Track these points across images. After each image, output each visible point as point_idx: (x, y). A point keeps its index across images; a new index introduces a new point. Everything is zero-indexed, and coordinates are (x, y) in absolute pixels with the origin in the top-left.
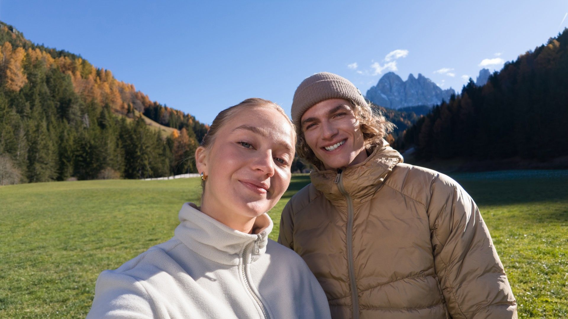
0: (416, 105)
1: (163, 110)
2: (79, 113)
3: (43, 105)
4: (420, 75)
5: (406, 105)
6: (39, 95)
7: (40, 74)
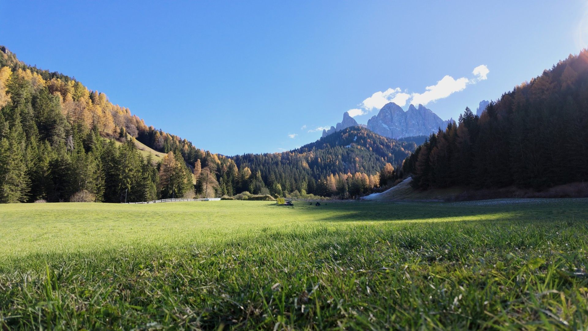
0: (416, 135)
1: (158, 135)
2: (63, 135)
3: (24, 126)
5: (407, 135)
6: (20, 115)
7: (25, 94)
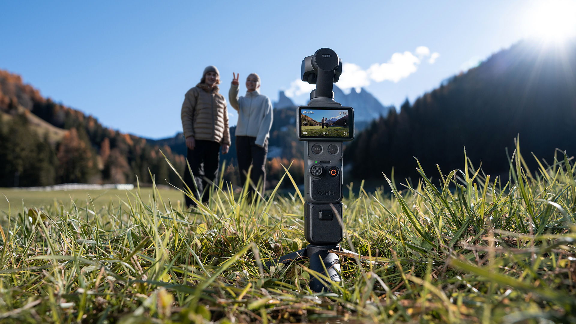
1: (57, 108)
4: (363, 90)
